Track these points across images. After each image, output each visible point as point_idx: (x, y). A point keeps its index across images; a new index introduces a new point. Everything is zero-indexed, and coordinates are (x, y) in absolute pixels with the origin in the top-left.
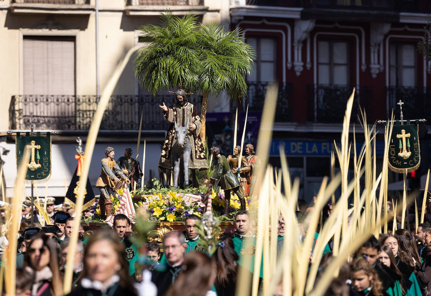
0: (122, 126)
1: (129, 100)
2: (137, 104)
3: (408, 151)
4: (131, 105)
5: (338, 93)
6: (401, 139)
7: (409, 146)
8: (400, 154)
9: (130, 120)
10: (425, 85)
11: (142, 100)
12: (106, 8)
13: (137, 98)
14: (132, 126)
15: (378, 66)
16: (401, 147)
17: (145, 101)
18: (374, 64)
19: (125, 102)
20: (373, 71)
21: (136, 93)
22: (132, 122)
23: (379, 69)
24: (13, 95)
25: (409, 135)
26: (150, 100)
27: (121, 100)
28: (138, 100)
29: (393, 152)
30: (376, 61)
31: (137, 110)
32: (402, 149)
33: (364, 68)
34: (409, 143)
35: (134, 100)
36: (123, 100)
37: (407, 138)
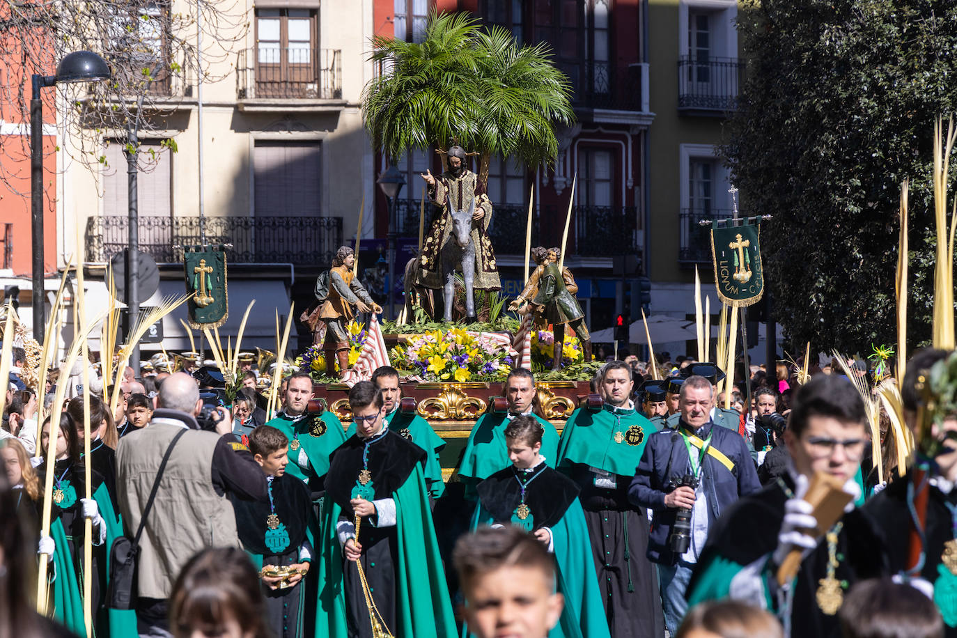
0: (234, 257)
1: (243, 224)
2: (253, 228)
3: (747, 271)
4: (246, 229)
5: (514, 214)
6: (737, 250)
7: (748, 261)
8: (736, 275)
9: (244, 250)
10: (624, 205)
11: (260, 224)
12: (212, 102)
13: (253, 221)
14: (247, 257)
15: (564, 179)
16: (736, 264)
17: (263, 224)
18: (560, 176)
19: (238, 226)
20: (557, 186)
21: (252, 214)
22: (247, 252)
23: (565, 183)
24: (90, 215)
25: (747, 243)
26: (271, 224)
27: (233, 223)
28: (255, 222)
29: (725, 273)
30: (562, 173)
31: (253, 237)
32: (739, 266)
33: (545, 181)
34: (747, 256)
35: (250, 224)
36: (236, 224)
37: (744, 248)
